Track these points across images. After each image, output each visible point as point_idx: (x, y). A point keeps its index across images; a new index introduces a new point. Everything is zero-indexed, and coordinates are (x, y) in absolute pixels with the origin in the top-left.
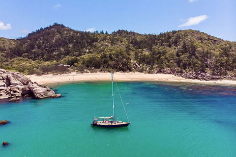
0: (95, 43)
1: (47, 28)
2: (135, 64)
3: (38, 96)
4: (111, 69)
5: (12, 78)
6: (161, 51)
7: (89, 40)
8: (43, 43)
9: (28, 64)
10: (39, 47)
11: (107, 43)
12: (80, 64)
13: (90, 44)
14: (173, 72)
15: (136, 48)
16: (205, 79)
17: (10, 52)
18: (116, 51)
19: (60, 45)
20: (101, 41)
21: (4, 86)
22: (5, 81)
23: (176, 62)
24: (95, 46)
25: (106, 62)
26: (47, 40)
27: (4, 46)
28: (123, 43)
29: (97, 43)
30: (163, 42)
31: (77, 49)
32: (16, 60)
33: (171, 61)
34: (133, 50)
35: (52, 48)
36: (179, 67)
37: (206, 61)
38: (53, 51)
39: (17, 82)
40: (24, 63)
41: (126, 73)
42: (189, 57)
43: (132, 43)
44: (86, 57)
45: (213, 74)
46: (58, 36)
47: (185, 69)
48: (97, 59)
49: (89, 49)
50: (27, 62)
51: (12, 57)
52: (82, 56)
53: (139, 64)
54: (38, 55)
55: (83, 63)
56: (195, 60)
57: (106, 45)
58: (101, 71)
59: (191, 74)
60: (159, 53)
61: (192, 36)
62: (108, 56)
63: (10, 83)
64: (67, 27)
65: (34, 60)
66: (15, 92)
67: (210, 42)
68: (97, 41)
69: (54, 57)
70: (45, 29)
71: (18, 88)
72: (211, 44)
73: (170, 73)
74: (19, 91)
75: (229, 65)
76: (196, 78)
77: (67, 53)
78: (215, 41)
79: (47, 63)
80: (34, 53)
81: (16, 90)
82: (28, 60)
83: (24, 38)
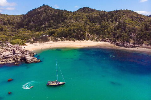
0: (65, 20)
1: (39, 8)
2: (88, 35)
3: (28, 61)
4: (73, 39)
5: (16, 50)
6: (106, 25)
7: (62, 19)
8: (36, 19)
9: (27, 34)
10: (34, 22)
11: (72, 21)
12: (56, 34)
13: (63, 21)
14: (110, 41)
15: (91, 23)
16: (128, 47)
17: (17, 25)
18: (78, 26)
19: (45, 21)
20: (69, 19)
21: (12, 55)
22: (12, 52)
23: (113, 34)
24: (65, 23)
25: (70, 34)
26: (38, 17)
27: (14, 21)
28: (83, 19)
29: (67, 20)
30: (108, 19)
31: (55, 24)
32: (20, 30)
33: (110, 34)
34: (89, 24)
35: (41, 23)
36: (114, 38)
37: (131, 34)
38: (42, 24)
39: (19, 52)
40: (25, 33)
41: (82, 41)
42: (121, 32)
43: (89, 19)
44: (60, 30)
45: (134, 43)
46: (44, 15)
47: (117, 39)
48: (66, 32)
49: (62, 25)
50: (26, 32)
51: (18, 28)
52: (58, 30)
53: (91, 35)
54: (33, 27)
55: (57, 34)
56: (124, 34)
57: (72, 22)
58: (68, 40)
59: (120, 43)
60: (105, 27)
61: (127, 15)
62: (72, 30)
63: (15, 53)
64: (51, 7)
65: (30, 30)
66: (17, 58)
67: (138, 20)
68: (67, 19)
69: (42, 29)
70: (37, 9)
71: (19, 56)
72: (138, 21)
73: (108, 42)
74: (19, 58)
75: (146, 37)
76: (123, 46)
77: (50, 26)
78: (141, 19)
79: (38, 33)
80: (31, 26)
81: (18, 57)
82: (27, 31)
83: (25, 15)
